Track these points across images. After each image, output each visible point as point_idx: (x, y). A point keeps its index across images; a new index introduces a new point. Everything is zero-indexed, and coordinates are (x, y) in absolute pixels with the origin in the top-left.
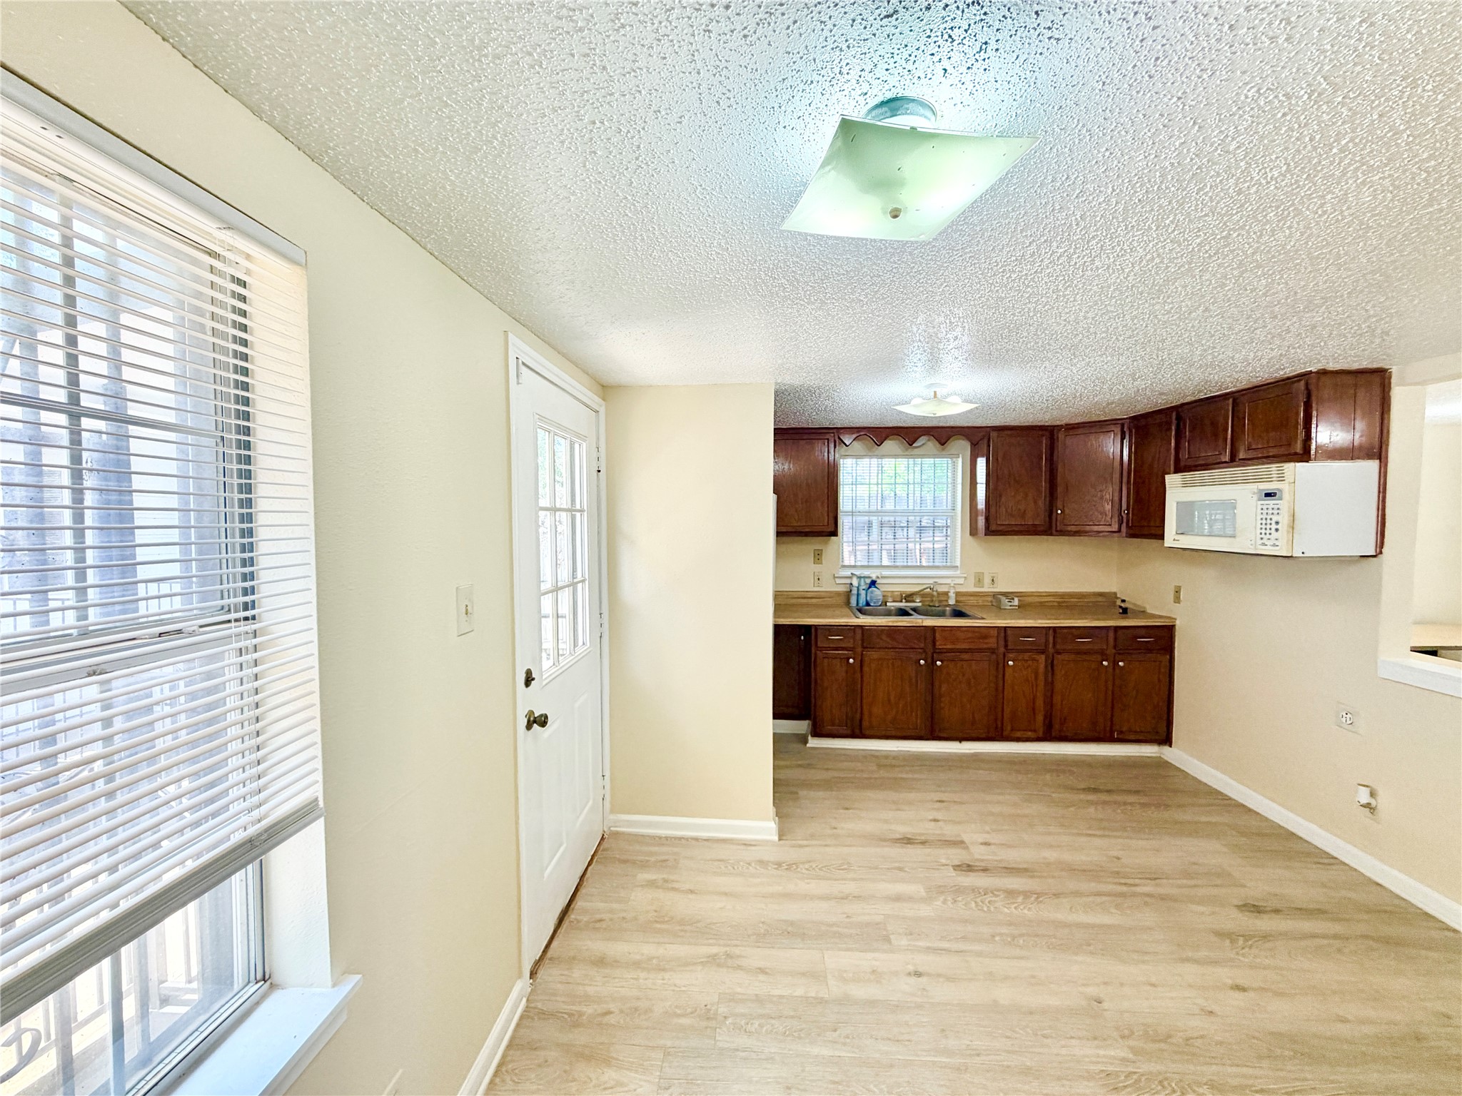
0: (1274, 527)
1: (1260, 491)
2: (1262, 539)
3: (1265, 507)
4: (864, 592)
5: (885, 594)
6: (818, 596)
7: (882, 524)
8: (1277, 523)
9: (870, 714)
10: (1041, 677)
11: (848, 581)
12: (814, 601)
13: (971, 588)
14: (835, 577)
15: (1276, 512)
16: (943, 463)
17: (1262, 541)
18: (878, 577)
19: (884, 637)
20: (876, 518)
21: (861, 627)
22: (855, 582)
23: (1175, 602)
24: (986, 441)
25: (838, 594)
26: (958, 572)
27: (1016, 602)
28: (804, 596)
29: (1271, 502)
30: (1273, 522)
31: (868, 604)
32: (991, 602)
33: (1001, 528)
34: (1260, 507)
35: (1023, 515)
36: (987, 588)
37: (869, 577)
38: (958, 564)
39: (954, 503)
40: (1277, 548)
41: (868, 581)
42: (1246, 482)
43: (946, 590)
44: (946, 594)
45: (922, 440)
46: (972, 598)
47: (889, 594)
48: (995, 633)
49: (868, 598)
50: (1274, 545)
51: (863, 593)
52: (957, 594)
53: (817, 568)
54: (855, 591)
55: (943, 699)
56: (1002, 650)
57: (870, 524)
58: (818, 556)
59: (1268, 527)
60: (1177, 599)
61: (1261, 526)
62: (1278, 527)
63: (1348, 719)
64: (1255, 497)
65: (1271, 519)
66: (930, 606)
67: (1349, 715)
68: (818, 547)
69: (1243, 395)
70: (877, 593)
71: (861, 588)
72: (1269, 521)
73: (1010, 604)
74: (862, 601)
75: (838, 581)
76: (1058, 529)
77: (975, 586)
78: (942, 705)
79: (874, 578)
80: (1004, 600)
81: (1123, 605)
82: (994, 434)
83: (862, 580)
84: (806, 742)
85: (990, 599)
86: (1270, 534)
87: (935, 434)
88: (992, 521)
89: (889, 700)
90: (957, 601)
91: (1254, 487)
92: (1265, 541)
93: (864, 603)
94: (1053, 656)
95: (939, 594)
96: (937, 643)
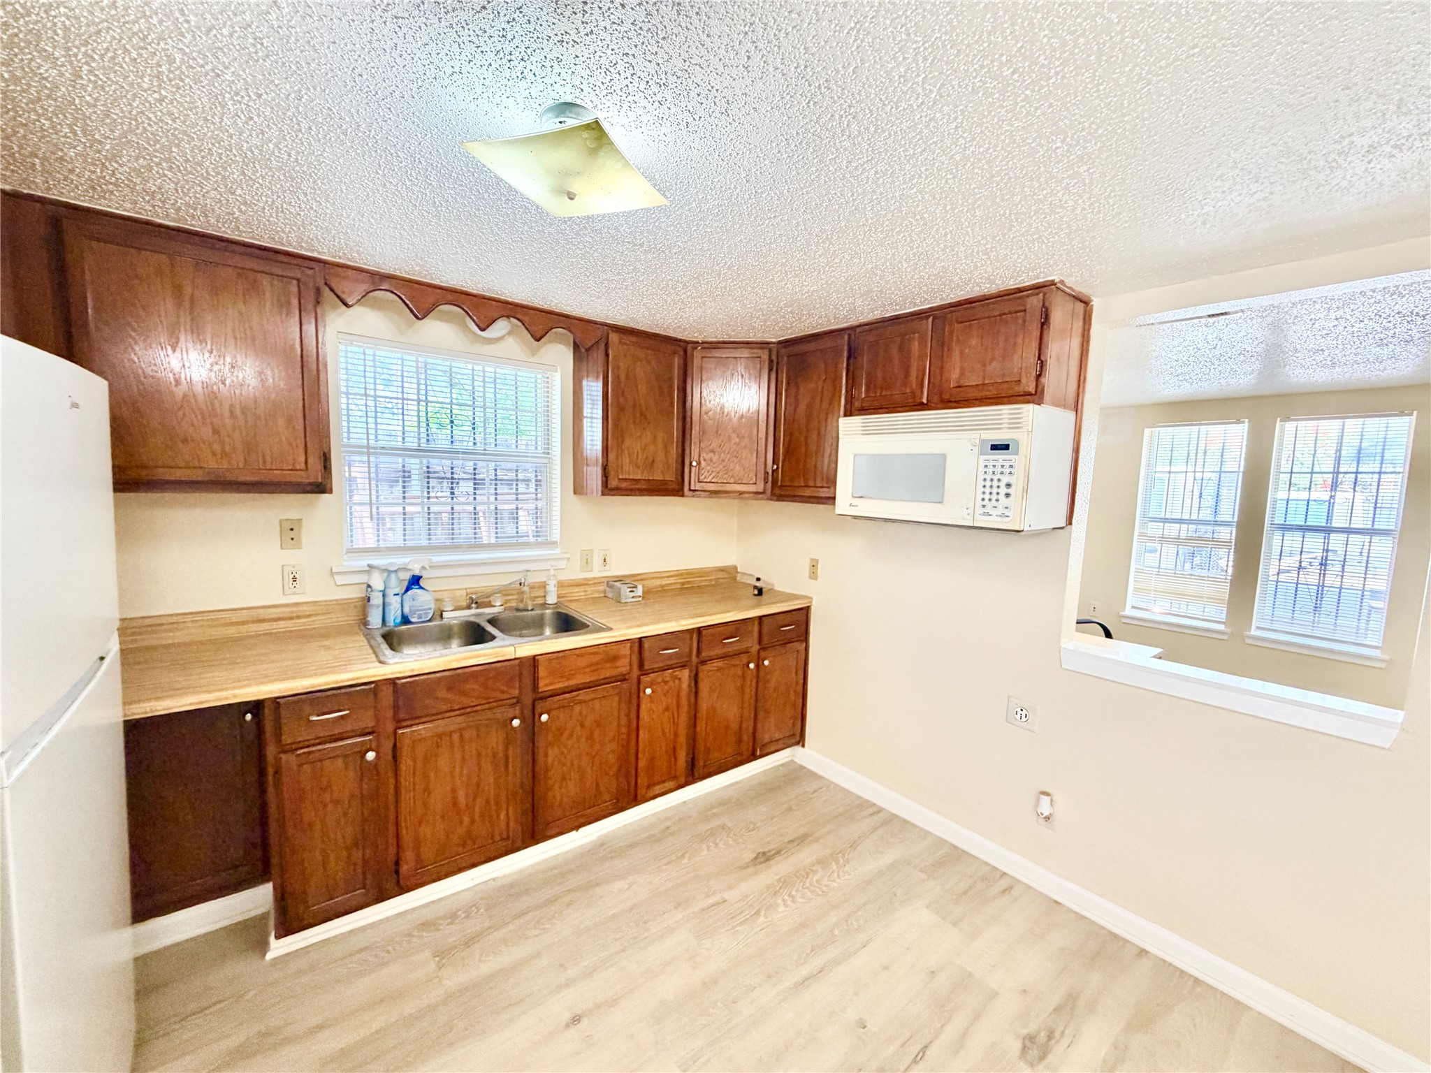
0: (1003, 490)
1: (983, 441)
2: (984, 506)
3: (990, 464)
4: (398, 598)
5: (438, 595)
6: (293, 613)
7: (429, 474)
8: (1008, 485)
9: (418, 842)
10: (684, 702)
11: (363, 578)
12: (282, 625)
13: (577, 575)
14: (332, 574)
15: (1007, 470)
16: (528, 377)
17: (984, 510)
18: (423, 568)
19: (442, 693)
20: (417, 461)
21: (393, 682)
22: (377, 582)
23: (810, 577)
24: (602, 346)
25: (343, 605)
26: (558, 551)
27: (639, 591)
28: (258, 617)
29: (1000, 456)
30: (1002, 484)
31: (406, 620)
32: (605, 592)
33: (624, 485)
34: (982, 464)
35: (651, 464)
36: (597, 572)
37: (405, 569)
38: (556, 537)
39: (548, 442)
40: (1007, 519)
41: (407, 576)
42: (961, 428)
43: (544, 580)
44: (544, 586)
45: (501, 327)
46: (576, 589)
47: (446, 595)
48: (626, 650)
49: (406, 610)
50: (1003, 515)
51: (394, 602)
52: (561, 585)
53: (291, 557)
54: (377, 600)
55: (550, 774)
56: (636, 672)
57: (406, 475)
58: (291, 533)
59: (995, 490)
60: (814, 575)
61: (983, 490)
62: (1009, 491)
63: (1023, 716)
64: (976, 450)
65: (999, 480)
66: (518, 610)
67: (1024, 712)
68: (292, 514)
69: (952, 312)
70: (421, 601)
71: (390, 592)
72: (995, 483)
73: (632, 594)
74: (394, 616)
75: (340, 580)
76: (693, 488)
77: (582, 571)
78: (551, 782)
79: (417, 573)
80: (625, 590)
81: (758, 584)
82: (614, 337)
83: (393, 575)
84: (263, 946)
85: (601, 588)
86: (997, 500)
87: (526, 319)
88: (612, 474)
89: (455, 804)
90: (559, 597)
91: (975, 436)
92: (989, 509)
93: (399, 620)
94: (697, 668)
95: (532, 588)
96: (541, 683)
